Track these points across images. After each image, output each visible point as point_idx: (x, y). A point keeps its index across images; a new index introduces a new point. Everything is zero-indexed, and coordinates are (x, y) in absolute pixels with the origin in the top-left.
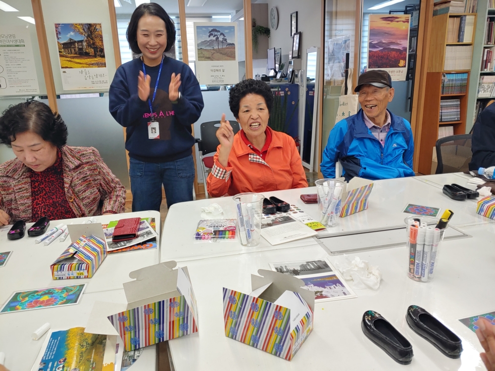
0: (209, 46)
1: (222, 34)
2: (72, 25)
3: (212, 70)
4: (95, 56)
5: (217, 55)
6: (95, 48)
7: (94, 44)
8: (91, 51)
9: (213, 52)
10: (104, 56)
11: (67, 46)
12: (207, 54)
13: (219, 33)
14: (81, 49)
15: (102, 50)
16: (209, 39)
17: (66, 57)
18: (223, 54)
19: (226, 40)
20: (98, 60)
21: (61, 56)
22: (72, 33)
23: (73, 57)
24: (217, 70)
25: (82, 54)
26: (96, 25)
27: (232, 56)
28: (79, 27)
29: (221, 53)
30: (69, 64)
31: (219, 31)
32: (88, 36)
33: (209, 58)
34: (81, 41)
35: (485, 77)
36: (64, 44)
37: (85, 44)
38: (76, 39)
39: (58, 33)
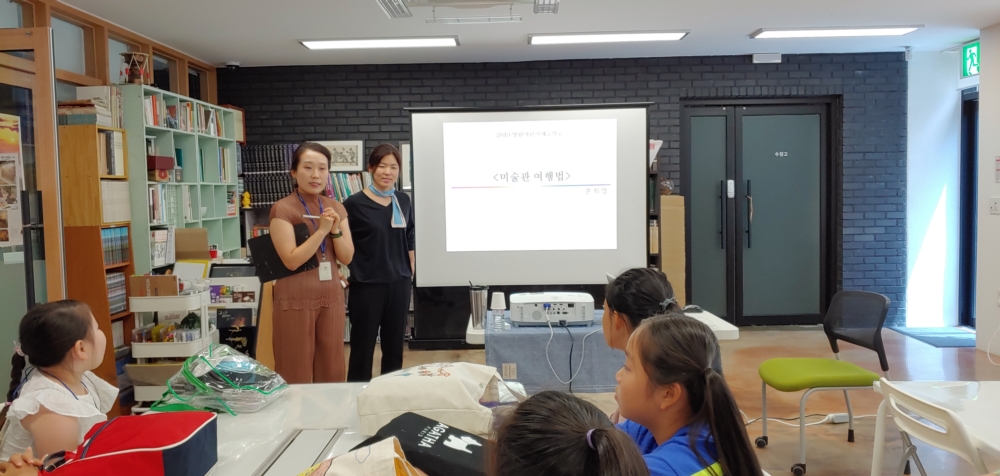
35: (157, 232)
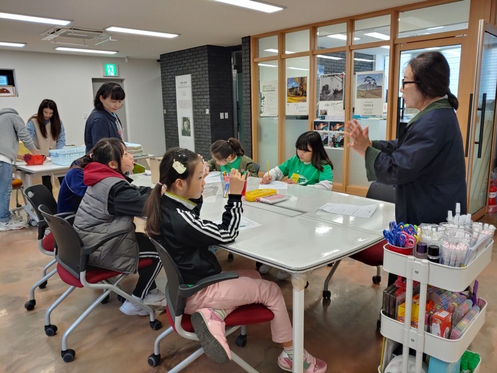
0: (364, 88)
1: (373, 79)
2: (294, 78)
3: (364, 105)
4: (302, 96)
5: (369, 94)
6: (303, 91)
7: (302, 89)
8: (301, 93)
9: (366, 92)
10: (306, 96)
11: (291, 90)
12: (362, 94)
13: (371, 79)
14: (296, 92)
15: (306, 92)
16: (364, 83)
17: (290, 96)
18: (373, 94)
19: (375, 84)
20: (303, 98)
21: (288, 96)
22: (294, 83)
23: (292, 97)
24: (368, 105)
25: (297, 95)
26: (304, 77)
27: (379, 95)
28: (297, 79)
29: (371, 93)
30: (290, 100)
31: (371, 78)
32: (301, 84)
33: (363, 97)
34: (297, 87)
36: (290, 89)
37: (298, 89)
38: (295, 87)
39: (288, 83)
